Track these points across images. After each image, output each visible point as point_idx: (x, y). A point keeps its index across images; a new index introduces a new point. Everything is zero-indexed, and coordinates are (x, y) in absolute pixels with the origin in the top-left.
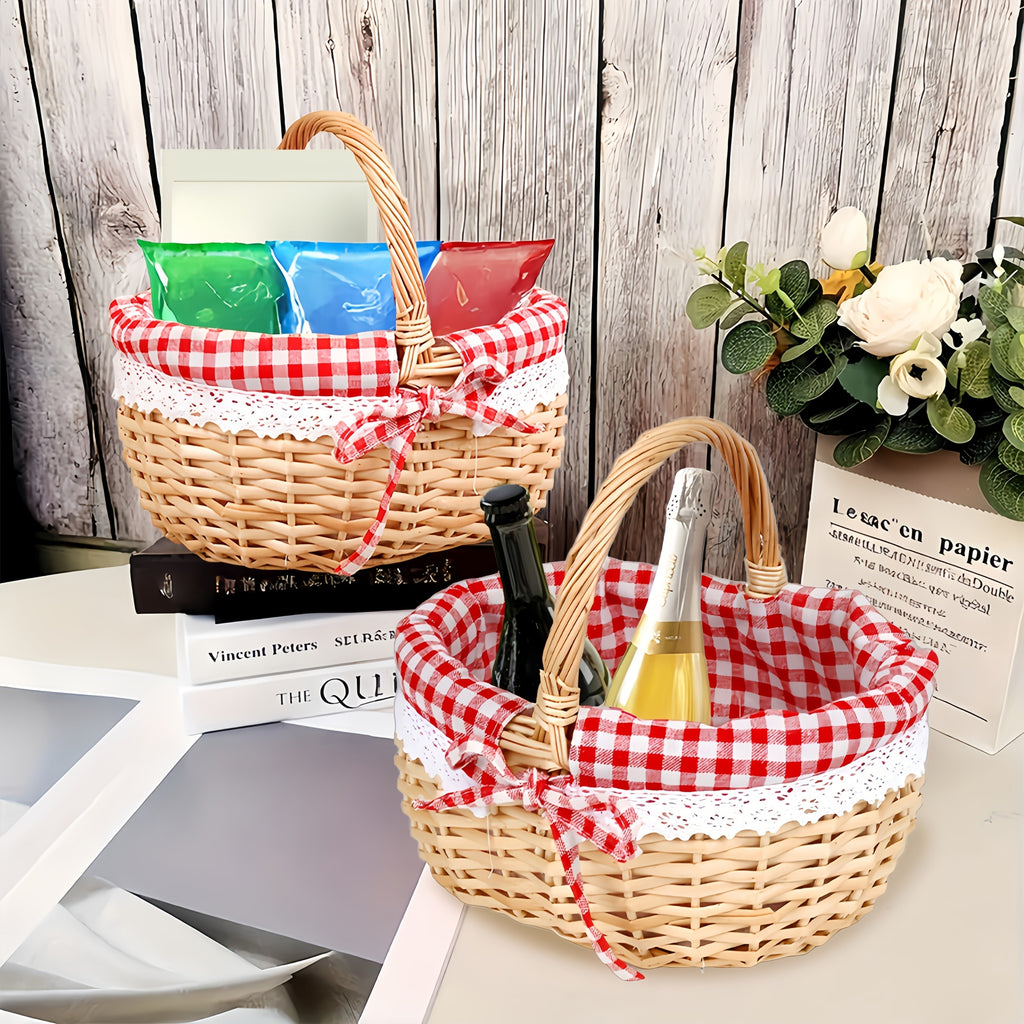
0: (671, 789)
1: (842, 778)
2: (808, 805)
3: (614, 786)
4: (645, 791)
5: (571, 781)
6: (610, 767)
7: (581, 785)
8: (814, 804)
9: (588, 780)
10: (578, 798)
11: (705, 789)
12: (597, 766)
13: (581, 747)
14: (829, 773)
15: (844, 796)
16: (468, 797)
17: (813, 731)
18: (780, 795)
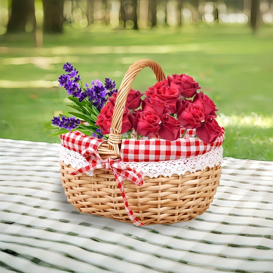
0: (152, 161)
1: (202, 158)
2: (193, 166)
3: (134, 161)
4: (144, 162)
5: (121, 160)
6: (133, 155)
7: (124, 161)
8: (194, 166)
9: (126, 160)
10: (123, 165)
11: (162, 160)
12: (129, 155)
13: (124, 149)
14: (199, 156)
15: (203, 164)
16: (88, 168)
17: (193, 142)
18: (185, 162)
